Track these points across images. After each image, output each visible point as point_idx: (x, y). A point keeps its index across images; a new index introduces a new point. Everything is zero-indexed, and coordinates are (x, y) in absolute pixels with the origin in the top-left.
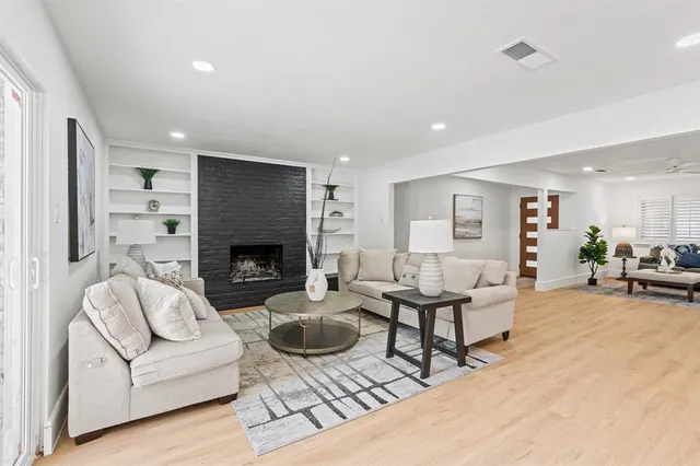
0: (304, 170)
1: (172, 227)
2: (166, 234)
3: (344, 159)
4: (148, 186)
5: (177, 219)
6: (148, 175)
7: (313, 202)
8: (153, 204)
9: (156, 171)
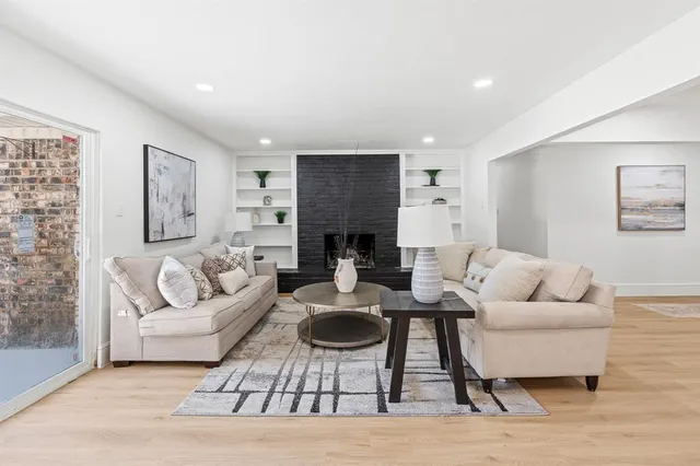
0: (396, 157)
1: (281, 217)
2: (277, 224)
3: (428, 140)
4: (263, 185)
5: (286, 211)
6: (263, 176)
7: (407, 189)
8: (267, 199)
9: (267, 172)
